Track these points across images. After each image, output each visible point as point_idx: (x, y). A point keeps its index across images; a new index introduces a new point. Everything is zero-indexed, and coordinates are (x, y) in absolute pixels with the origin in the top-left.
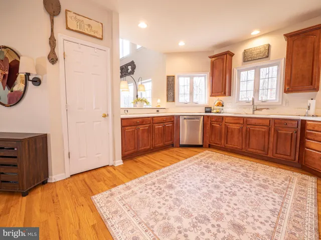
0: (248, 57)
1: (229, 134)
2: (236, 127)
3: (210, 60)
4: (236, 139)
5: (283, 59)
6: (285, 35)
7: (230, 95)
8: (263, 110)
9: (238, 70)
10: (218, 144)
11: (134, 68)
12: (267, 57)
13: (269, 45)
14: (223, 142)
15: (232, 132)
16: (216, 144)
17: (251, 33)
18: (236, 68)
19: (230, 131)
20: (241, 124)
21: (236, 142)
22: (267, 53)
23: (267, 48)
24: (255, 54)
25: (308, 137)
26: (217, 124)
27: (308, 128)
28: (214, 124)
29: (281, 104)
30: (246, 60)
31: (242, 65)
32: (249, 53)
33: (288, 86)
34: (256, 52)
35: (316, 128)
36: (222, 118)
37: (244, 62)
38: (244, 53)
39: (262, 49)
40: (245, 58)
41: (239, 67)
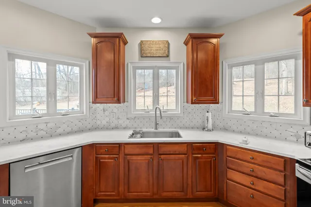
0: (147, 52)
2: (142, 160)
6: (190, 34)
7: (124, 101)
9: (134, 67)
12: (168, 56)
13: (168, 42)
16: (111, 196)
17: (151, 19)
18: (131, 63)
19: (133, 167)
20: (150, 155)
22: (166, 52)
23: (167, 45)
24: (154, 50)
25: (231, 166)
26: (109, 158)
27: (229, 154)
28: (105, 158)
29: (182, 115)
30: (143, 55)
31: (139, 60)
32: (146, 46)
33: (195, 97)
34: (154, 47)
35: (239, 156)
36: (119, 146)
37: (142, 57)
38: (141, 45)
39: (162, 46)
40: (143, 52)
41: (135, 63)
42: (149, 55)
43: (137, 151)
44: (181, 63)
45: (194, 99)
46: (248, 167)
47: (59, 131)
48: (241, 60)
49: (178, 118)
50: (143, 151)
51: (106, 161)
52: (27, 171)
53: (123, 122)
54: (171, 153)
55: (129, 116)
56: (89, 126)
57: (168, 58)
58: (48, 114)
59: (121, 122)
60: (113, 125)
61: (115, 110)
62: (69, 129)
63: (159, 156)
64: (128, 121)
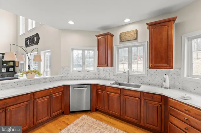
0: (124, 39)
3: (96, 38)
5: (147, 42)
6: (147, 24)
7: (112, 66)
9: (117, 48)
11: (38, 39)
12: (136, 39)
13: (137, 30)
14: (106, 108)
15: (112, 100)
17: (124, 20)
18: (115, 46)
20: (119, 94)
21: (115, 109)
22: (135, 36)
23: (136, 33)
24: (128, 37)
26: (101, 92)
28: (99, 91)
29: (146, 76)
30: (122, 41)
31: (120, 44)
32: (124, 35)
33: (151, 63)
34: (128, 35)
36: (105, 87)
37: (121, 42)
38: (120, 35)
39: (133, 33)
40: (121, 39)
41: (118, 45)
42: (125, 40)
43: (113, 91)
44: (146, 42)
45: (151, 65)
47: (86, 78)
49: (144, 77)
52: (74, 89)
53: (112, 77)
54: (130, 95)
55: (114, 74)
56: (97, 77)
57: (136, 40)
58: (83, 71)
59: (110, 77)
60: (107, 78)
61: (108, 71)
62: (89, 78)
63: (124, 96)
64: (114, 76)
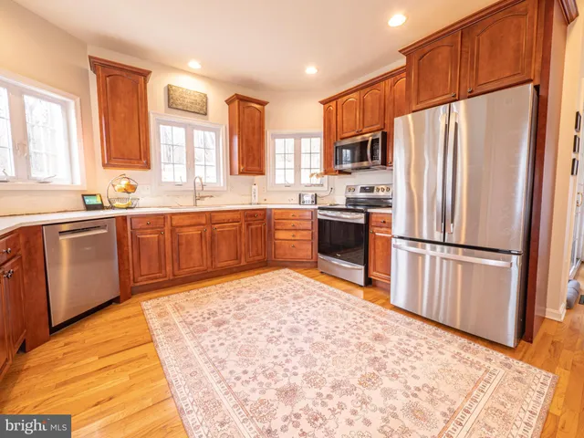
0: (178, 102)
1: (183, 248)
2: (194, 232)
4: (196, 255)
5: (224, 127)
8: (206, 199)
9: (156, 120)
10: (160, 277)
13: (206, 95)
14: (169, 268)
15: (189, 243)
16: (156, 278)
18: (153, 114)
19: (183, 241)
20: (203, 225)
21: (195, 260)
22: (204, 108)
23: (205, 100)
24: (188, 101)
25: (278, 227)
26: (151, 233)
27: (276, 217)
28: (146, 233)
30: (171, 105)
31: (166, 111)
32: (177, 94)
33: (242, 166)
34: (189, 98)
35: (284, 217)
36: (165, 218)
37: (170, 107)
38: (168, 90)
39: (198, 99)
40: (171, 101)
41: (160, 114)
42: (181, 107)
43: (187, 222)
44: (222, 125)
45: (242, 168)
46: (290, 224)
48: (285, 132)
50: (194, 221)
51: (148, 236)
57: (205, 116)
58: (16, 179)
63: (213, 225)
